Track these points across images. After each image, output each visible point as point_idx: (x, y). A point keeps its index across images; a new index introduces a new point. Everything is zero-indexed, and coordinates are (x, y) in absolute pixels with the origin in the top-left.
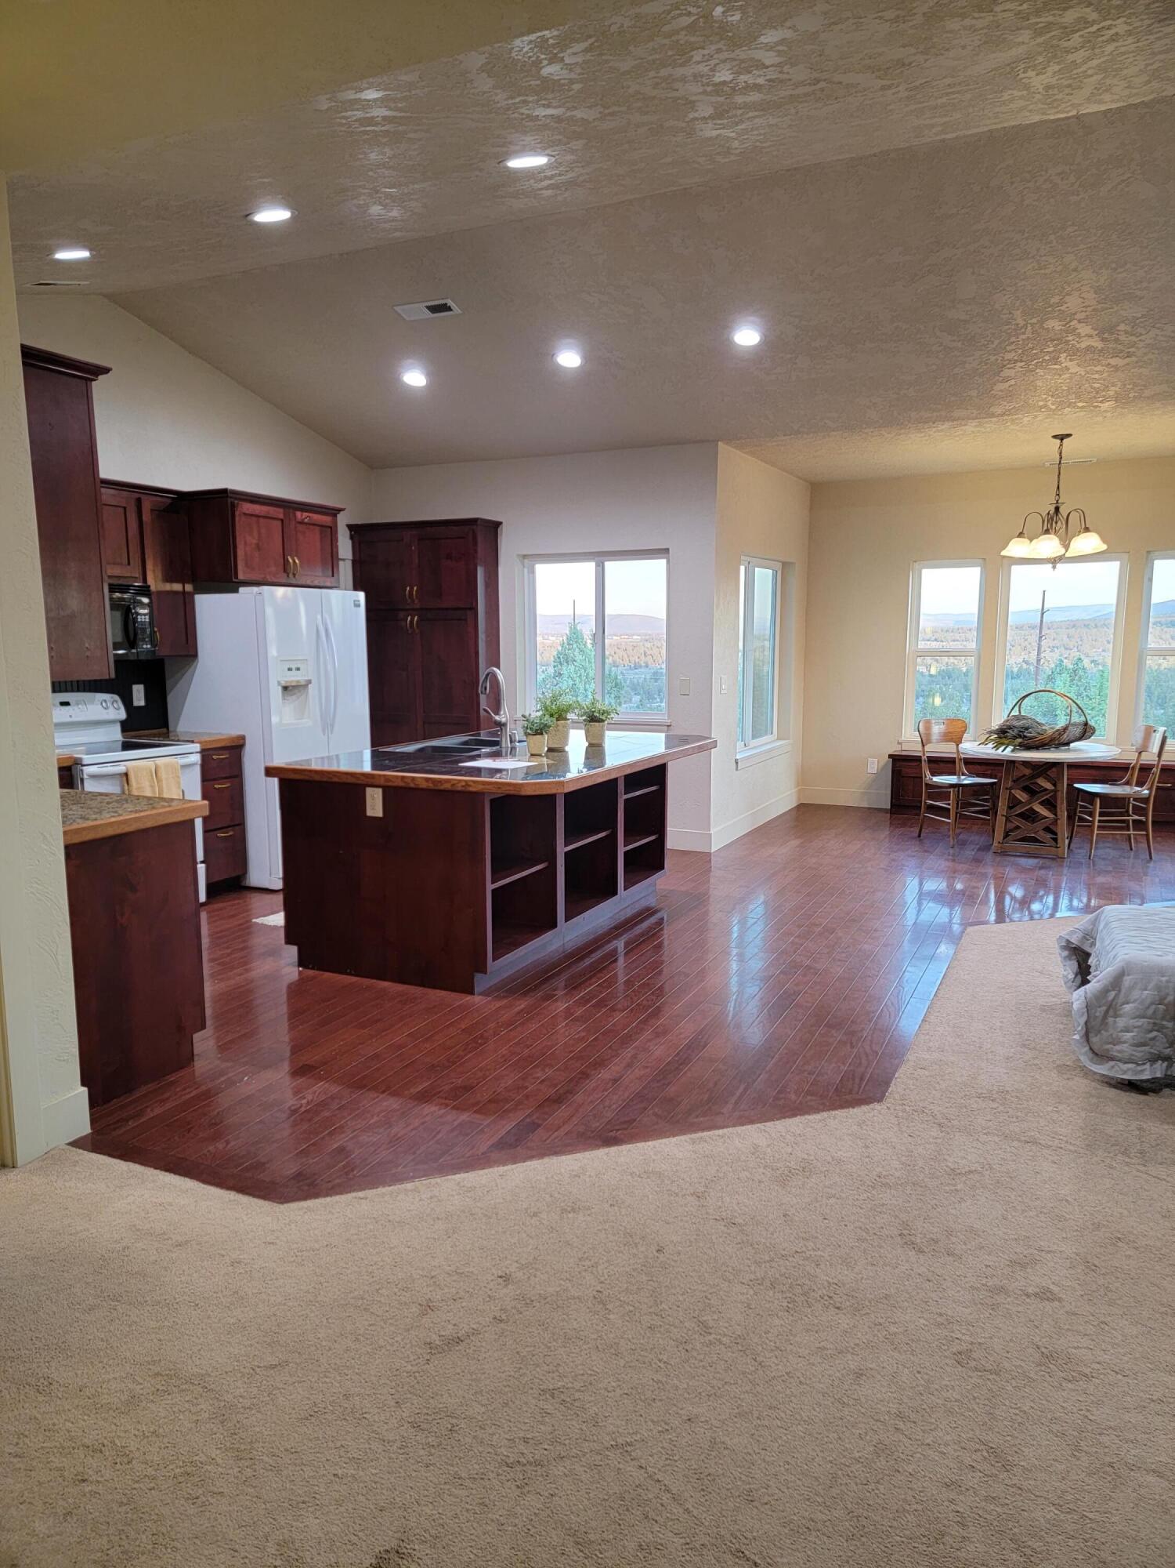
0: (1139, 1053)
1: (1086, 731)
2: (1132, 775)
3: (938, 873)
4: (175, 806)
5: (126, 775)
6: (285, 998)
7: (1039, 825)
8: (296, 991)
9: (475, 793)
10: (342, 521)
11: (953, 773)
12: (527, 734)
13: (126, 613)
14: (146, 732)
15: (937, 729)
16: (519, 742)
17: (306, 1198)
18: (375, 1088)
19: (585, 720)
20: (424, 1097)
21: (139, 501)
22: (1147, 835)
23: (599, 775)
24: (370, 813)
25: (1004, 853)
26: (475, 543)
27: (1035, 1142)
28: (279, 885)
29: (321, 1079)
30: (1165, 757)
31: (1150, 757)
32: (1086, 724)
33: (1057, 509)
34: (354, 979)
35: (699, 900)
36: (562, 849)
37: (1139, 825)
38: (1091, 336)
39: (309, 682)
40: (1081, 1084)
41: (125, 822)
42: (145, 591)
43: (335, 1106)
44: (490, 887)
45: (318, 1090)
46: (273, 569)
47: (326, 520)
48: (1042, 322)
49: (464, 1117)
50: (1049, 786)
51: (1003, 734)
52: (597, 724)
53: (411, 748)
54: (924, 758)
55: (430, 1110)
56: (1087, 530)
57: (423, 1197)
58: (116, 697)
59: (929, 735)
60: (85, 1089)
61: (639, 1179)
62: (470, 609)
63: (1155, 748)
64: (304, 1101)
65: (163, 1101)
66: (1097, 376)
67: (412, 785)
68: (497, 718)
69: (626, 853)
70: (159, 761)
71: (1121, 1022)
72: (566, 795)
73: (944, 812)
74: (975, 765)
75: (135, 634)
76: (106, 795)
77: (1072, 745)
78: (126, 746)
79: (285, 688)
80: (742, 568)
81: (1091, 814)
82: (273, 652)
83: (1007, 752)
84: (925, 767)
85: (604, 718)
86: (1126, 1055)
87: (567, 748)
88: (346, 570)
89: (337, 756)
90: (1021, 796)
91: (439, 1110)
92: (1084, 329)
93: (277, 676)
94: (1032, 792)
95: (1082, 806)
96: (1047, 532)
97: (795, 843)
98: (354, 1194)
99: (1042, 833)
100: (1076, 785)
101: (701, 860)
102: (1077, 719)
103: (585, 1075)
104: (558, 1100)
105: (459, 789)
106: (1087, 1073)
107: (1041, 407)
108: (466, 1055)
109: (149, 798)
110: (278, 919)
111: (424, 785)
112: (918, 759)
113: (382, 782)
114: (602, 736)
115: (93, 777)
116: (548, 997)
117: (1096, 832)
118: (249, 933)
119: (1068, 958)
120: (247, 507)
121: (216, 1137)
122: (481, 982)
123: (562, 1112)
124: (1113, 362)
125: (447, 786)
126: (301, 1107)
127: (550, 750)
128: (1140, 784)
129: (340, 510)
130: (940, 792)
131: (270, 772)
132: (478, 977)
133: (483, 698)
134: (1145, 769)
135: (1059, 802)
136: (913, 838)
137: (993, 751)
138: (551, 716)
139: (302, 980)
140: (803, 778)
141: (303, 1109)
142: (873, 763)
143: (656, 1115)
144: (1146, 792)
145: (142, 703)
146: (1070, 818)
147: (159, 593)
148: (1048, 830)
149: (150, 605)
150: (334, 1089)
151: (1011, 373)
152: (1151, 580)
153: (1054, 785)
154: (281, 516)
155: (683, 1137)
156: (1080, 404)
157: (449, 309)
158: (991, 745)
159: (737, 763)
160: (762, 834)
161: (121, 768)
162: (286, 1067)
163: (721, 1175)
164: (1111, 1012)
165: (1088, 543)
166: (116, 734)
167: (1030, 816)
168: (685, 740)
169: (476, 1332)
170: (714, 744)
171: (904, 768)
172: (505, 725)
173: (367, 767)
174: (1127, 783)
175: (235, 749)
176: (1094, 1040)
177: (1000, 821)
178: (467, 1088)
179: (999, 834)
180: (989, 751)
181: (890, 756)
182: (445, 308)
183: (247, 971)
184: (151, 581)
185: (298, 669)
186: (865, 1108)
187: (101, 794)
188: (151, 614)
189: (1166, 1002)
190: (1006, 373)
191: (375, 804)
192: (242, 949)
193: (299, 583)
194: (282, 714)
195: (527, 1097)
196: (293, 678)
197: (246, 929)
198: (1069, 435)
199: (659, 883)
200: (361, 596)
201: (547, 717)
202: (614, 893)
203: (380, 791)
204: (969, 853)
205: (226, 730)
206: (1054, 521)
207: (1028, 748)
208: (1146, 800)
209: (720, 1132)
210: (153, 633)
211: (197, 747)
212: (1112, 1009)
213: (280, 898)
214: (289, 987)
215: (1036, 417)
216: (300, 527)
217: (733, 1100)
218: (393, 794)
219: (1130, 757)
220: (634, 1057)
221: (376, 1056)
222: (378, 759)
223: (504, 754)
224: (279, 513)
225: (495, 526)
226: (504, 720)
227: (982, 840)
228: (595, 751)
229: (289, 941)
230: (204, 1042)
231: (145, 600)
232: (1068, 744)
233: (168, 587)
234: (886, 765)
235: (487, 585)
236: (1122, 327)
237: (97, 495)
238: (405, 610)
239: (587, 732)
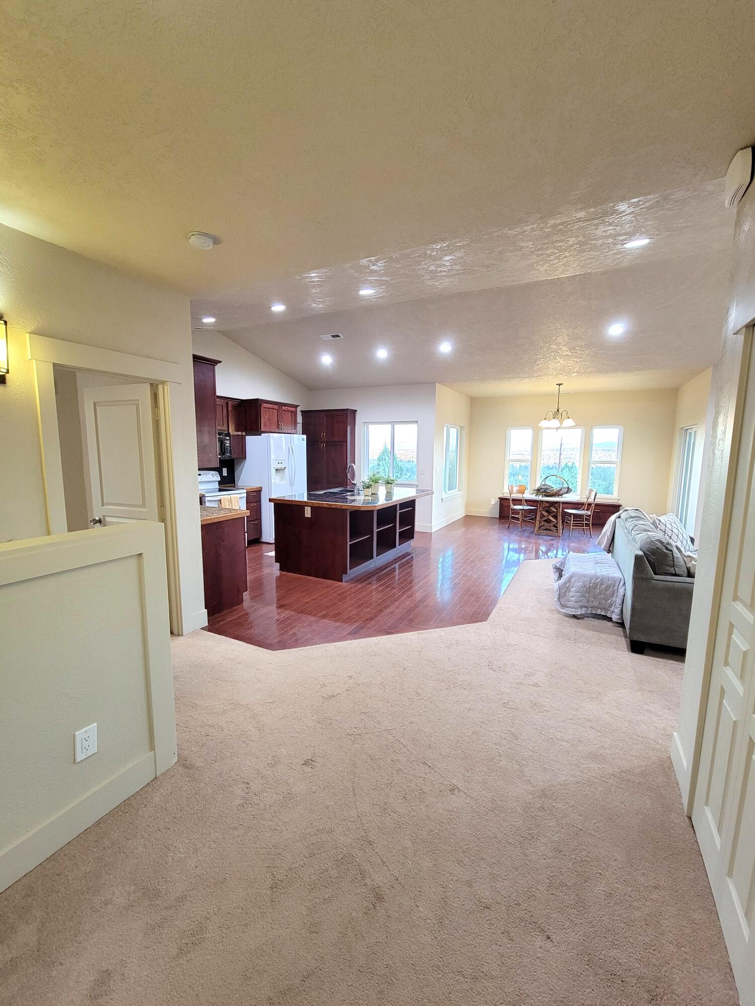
0: (576, 605)
1: (569, 490)
2: (585, 507)
3: (515, 541)
4: (239, 512)
5: (220, 500)
6: (275, 582)
7: (551, 524)
8: (279, 579)
9: (344, 509)
10: (299, 409)
11: (521, 505)
12: (363, 488)
13: (222, 442)
14: (228, 485)
15: (515, 489)
16: (361, 491)
18: (306, 613)
19: (385, 483)
20: (324, 617)
21: (227, 403)
22: (590, 529)
23: (390, 503)
24: (306, 516)
25: (539, 535)
26: (347, 418)
27: (538, 635)
28: (273, 541)
29: (287, 609)
30: (596, 501)
31: (591, 500)
32: (568, 488)
33: (558, 410)
34: (299, 575)
35: (426, 550)
36: (375, 530)
37: (587, 525)
38: (567, 351)
39: (285, 468)
40: (557, 616)
41: (221, 517)
42: (228, 434)
43: (292, 619)
44: (349, 543)
45: (286, 613)
46: (273, 427)
47: (293, 409)
48: (550, 345)
49: (338, 624)
50: (555, 510)
51: (538, 491)
52: (390, 485)
53: (321, 492)
54: (511, 499)
55: (326, 621)
56: (569, 418)
58: (217, 473)
59: (512, 491)
60: (206, 610)
62: (345, 441)
63: (593, 497)
64: (281, 617)
65: (233, 615)
66: (570, 364)
67: (321, 506)
68: (353, 482)
69: (399, 532)
70: (232, 496)
71: (571, 594)
72: (378, 510)
73: (518, 519)
74: (528, 502)
75: (225, 450)
76: (215, 508)
77: (564, 496)
78: (220, 490)
79: (277, 470)
80: (445, 428)
81: (570, 521)
82: (273, 457)
83: (540, 498)
84: (511, 502)
85: (392, 482)
86: (572, 606)
87: (378, 493)
88: (300, 427)
89: (295, 495)
90: (545, 514)
91: (329, 621)
92: (564, 348)
93: (274, 465)
94: (549, 512)
95: (567, 518)
96: (554, 418)
97: (464, 529)
99: (552, 527)
100: (565, 510)
101: (428, 535)
102: (565, 486)
103: (381, 611)
104: (371, 619)
105: (338, 507)
106: (559, 612)
107: (551, 374)
108: (339, 603)
109: (229, 509)
110: (273, 554)
111: (326, 506)
112: (509, 499)
113: (311, 505)
114: (392, 489)
115: (209, 501)
116: (370, 584)
117: (571, 527)
118: (262, 559)
119: (556, 572)
120: (265, 405)
121: (251, 628)
122: (345, 578)
123: (373, 623)
124: (575, 360)
125: (334, 507)
127: (372, 494)
128: (588, 510)
129: (298, 406)
130: (516, 512)
131: (270, 500)
132: (344, 575)
133: (348, 475)
134: (590, 505)
135: (558, 516)
136: (506, 529)
137: (535, 497)
138: (373, 481)
139: (281, 575)
140: (468, 505)
141: (281, 620)
142: (493, 500)
143: (406, 624)
144: (590, 513)
145: (226, 475)
146: (563, 522)
147: (233, 435)
148: (555, 526)
149: (230, 440)
150: (292, 613)
151: (540, 362)
152: (592, 436)
153: (557, 510)
155: (415, 632)
156: (565, 374)
157: (339, 336)
158: (534, 495)
159: (442, 500)
160: (451, 526)
161: (219, 498)
162: (275, 606)
163: (427, 645)
164: (568, 591)
165: (569, 422)
166: (217, 486)
167: (548, 521)
168: (423, 491)
169: (339, 694)
170: (434, 493)
171: (504, 503)
172: (356, 484)
173: (305, 499)
174: (583, 510)
175: (259, 491)
176: (562, 600)
177: (538, 522)
178: (339, 614)
179: (537, 528)
180: (533, 497)
181: (499, 498)
182: (338, 336)
183: (261, 572)
184: (230, 431)
185: (281, 463)
186: (480, 623)
187: (213, 507)
188: (230, 443)
189: (586, 587)
190: (538, 362)
191: (308, 513)
192: (260, 564)
193: (283, 432)
194: (275, 479)
195: (360, 617)
196: (279, 466)
197: (261, 557)
198: (562, 384)
199: (412, 543)
200: (305, 436)
201: (371, 482)
202: (395, 546)
203: (310, 507)
204: (526, 534)
205: (255, 485)
206: (557, 414)
207: (548, 496)
208: (589, 516)
209: (428, 631)
210: (230, 449)
211: (245, 491)
212: (568, 589)
213: (274, 546)
214: (276, 577)
215: (549, 378)
216: (283, 412)
217: (433, 620)
218: (314, 509)
219: (584, 500)
220: (399, 605)
221: (308, 602)
222: (309, 495)
223: (356, 495)
224: (276, 407)
225: (354, 412)
226: (355, 483)
227: (532, 529)
228: (389, 495)
229: (277, 561)
230: (246, 595)
231: (228, 438)
232: (562, 495)
233: (236, 433)
234: (498, 501)
235: (351, 433)
236: (577, 348)
237: (215, 401)
238: (321, 442)
239: (386, 487)
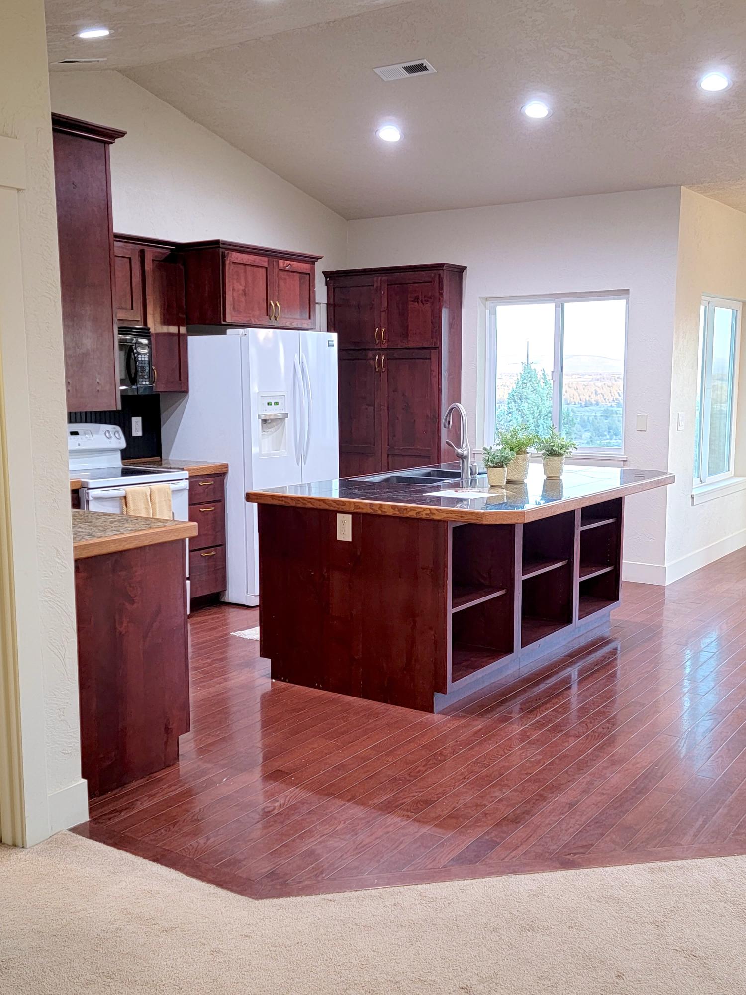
4: (170, 526)
5: (125, 497)
6: (258, 707)
8: (269, 701)
9: (438, 521)
10: (320, 268)
12: (488, 467)
13: (129, 351)
14: (143, 460)
16: (480, 474)
17: (279, 896)
18: (340, 797)
19: (544, 454)
20: (388, 808)
21: (142, 252)
23: (557, 507)
24: (340, 537)
26: (441, 288)
28: (256, 602)
29: (293, 784)
35: (652, 631)
36: (519, 577)
39: (286, 415)
41: (126, 539)
42: (145, 332)
43: (304, 809)
44: (451, 611)
45: (289, 795)
46: (257, 313)
47: (304, 267)
49: (426, 830)
52: (556, 458)
53: (378, 478)
55: (393, 820)
57: (387, 904)
58: (118, 428)
60: (85, 781)
61: (598, 904)
62: (435, 348)
64: (277, 804)
65: (152, 796)
67: (380, 513)
68: (459, 451)
69: (581, 584)
70: (153, 486)
72: (525, 525)
75: (136, 371)
76: (109, 515)
78: (126, 472)
79: (264, 421)
80: (702, 308)
82: (255, 388)
85: (562, 452)
87: (526, 481)
88: (321, 313)
89: (309, 484)
91: (402, 821)
93: (258, 410)
98: (323, 896)
101: (654, 593)
103: (542, 798)
104: (516, 820)
105: (424, 517)
108: (426, 770)
109: (146, 519)
110: (254, 633)
111: (390, 513)
113: (352, 510)
114: (560, 470)
115: (98, 499)
116: (505, 719)
118: (228, 646)
120: (235, 257)
121: (195, 834)
122: (440, 701)
123: (520, 832)
125: (413, 514)
126: (274, 809)
127: (510, 482)
129: (318, 258)
131: (249, 497)
132: (438, 696)
133: (444, 432)
138: (512, 449)
139: (275, 691)
141: (276, 812)
143: (614, 842)
145: (140, 434)
147: (157, 335)
149: (149, 346)
150: (305, 795)
154: (266, 265)
155: (641, 866)
157: (425, 68)
159: (693, 498)
161: (121, 492)
162: (256, 775)
163: (680, 906)
166: (117, 461)
168: (640, 475)
170: (672, 480)
172: (466, 457)
173: (335, 495)
175: (219, 475)
178: (428, 803)
182: (421, 68)
183: (226, 680)
184: (150, 324)
185: (276, 404)
187: (105, 514)
188: (150, 353)
191: (344, 530)
192: (221, 660)
193: (280, 325)
194: (262, 444)
196: (271, 412)
197: (223, 642)
199: (614, 611)
200: (334, 337)
201: (508, 450)
202: (570, 621)
203: (351, 516)
205: (211, 459)
209: (680, 863)
210: (151, 370)
211: (186, 474)
213: (257, 613)
214: (263, 696)
216: (281, 273)
218: (361, 520)
220: (591, 783)
221: (342, 766)
222: (345, 486)
223: (465, 485)
224: (263, 261)
225: (459, 271)
226: (465, 453)
228: (552, 484)
229: (264, 653)
230: (187, 743)
231: (145, 341)
233: (166, 329)
235: (451, 326)
237: (110, 248)
238: (373, 349)
239: (545, 465)
